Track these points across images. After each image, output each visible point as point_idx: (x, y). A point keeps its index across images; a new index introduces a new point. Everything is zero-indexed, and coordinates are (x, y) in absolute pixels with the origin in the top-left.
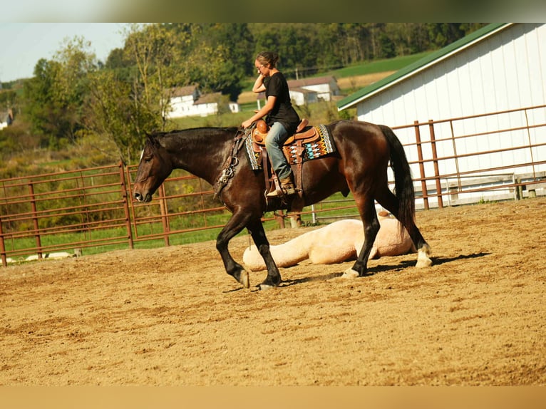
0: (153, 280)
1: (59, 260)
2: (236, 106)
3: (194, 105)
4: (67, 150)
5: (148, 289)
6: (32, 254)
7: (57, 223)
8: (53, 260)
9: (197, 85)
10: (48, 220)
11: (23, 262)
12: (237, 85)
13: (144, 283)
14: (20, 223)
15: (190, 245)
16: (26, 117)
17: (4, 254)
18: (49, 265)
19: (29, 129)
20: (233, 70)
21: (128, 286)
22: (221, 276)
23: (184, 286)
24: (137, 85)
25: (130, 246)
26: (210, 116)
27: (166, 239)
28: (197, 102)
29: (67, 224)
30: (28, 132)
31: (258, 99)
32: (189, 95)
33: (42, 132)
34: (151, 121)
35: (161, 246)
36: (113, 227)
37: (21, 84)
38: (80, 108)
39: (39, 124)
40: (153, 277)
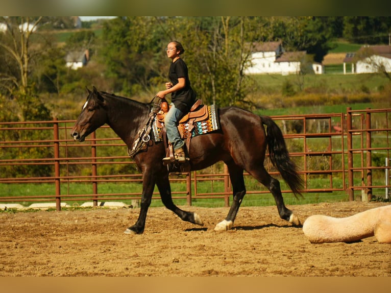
0: (206, 240)
1: (114, 209)
2: (320, 67)
3: (275, 62)
4: (140, 97)
5: (200, 249)
6: (88, 201)
7: (120, 172)
8: (108, 208)
9: (280, 41)
10: (111, 167)
11: (78, 208)
12: (323, 45)
13: (196, 243)
14: (83, 168)
15: (250, 208)
16: (102, 58)
17: (59, 198)
18: (102, 214)
19: (104, 71)
20: (321, 29)
21: (179, 244)
22: (277, 245)
23: (237, 250)
24: (217, 35)
25: (188, 203)
26: (291, 75)
27: (226, 199)
28: (279, 59)
29: (130, 174)
30: (102, 75)
31: (344, 61)
32: (272, 51)
33: (116, 75)
34: (229, 75)
35: (221, 206)
36: (176, 181)
37: (101, 24)
38: (157, 54)
39: (113, 68)
40: (207, 238)
